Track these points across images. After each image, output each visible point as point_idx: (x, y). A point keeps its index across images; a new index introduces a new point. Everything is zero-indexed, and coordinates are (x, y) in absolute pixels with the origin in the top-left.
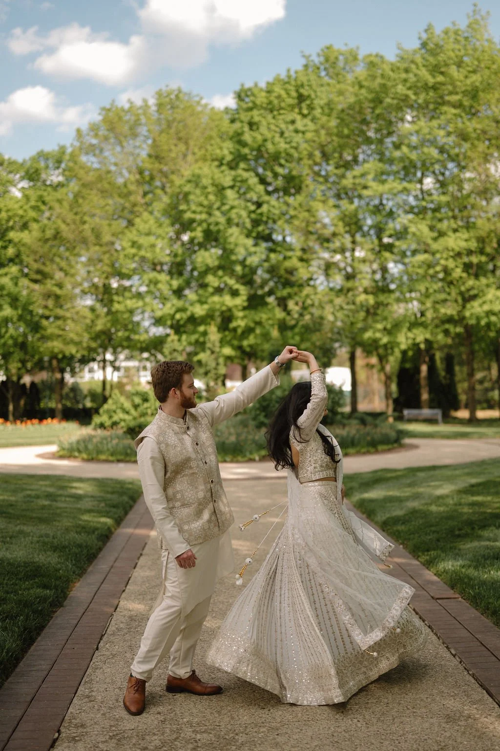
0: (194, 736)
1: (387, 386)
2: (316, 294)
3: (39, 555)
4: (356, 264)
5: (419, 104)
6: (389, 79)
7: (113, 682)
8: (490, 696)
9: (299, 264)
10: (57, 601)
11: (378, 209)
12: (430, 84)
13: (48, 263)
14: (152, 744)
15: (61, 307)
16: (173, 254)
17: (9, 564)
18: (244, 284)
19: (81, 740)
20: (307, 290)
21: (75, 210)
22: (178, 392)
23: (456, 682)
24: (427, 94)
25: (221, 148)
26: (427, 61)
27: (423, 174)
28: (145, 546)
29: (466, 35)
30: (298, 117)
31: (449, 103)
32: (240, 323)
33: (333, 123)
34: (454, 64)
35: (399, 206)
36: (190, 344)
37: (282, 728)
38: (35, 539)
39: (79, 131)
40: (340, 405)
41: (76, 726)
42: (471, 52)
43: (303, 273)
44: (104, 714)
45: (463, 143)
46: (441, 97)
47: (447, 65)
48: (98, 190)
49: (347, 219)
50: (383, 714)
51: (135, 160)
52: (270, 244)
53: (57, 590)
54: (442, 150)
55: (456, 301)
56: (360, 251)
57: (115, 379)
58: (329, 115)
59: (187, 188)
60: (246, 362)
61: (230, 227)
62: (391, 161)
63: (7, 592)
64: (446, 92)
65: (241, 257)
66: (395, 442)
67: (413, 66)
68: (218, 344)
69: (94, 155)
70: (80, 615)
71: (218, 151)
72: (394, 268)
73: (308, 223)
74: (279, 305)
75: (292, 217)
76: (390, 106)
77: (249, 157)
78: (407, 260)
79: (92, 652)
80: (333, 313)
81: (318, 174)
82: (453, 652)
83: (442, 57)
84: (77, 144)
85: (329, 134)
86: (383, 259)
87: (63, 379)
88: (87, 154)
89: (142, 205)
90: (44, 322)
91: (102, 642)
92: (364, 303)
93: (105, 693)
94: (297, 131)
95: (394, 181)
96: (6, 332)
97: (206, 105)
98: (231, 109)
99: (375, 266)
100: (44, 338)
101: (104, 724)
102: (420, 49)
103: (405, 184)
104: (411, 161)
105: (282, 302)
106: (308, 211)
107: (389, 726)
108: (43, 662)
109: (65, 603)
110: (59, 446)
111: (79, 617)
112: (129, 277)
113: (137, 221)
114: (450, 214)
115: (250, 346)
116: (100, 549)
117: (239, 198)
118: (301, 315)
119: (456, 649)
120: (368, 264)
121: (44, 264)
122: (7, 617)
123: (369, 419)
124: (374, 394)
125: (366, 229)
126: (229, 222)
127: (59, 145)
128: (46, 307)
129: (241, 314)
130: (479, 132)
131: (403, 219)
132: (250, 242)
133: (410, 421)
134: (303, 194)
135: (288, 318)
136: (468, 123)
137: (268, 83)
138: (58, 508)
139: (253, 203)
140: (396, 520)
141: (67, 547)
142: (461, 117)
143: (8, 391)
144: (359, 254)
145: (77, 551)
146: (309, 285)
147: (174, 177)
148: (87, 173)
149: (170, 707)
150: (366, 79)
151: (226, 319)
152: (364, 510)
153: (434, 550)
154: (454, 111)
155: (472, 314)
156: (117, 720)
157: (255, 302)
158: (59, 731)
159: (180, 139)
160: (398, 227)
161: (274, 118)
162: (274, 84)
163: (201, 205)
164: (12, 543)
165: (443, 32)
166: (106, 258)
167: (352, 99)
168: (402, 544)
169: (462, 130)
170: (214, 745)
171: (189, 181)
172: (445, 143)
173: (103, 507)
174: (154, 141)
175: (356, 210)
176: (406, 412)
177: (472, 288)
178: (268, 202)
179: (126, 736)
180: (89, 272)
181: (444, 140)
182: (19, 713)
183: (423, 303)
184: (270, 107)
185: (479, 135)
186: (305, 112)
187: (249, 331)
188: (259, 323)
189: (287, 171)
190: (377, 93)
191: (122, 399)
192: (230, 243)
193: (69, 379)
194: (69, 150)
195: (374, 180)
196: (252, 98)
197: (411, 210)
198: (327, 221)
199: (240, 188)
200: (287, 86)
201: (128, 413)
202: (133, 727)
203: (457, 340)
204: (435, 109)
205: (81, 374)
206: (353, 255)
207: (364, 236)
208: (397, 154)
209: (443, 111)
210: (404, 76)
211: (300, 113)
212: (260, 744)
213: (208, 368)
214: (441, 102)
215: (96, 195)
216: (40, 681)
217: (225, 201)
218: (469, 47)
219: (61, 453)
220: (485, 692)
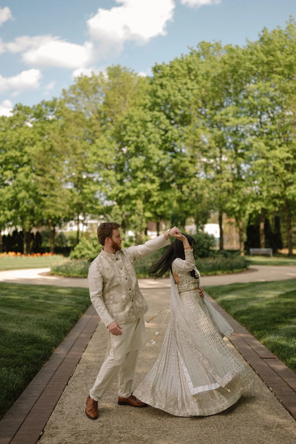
0: (119, 435)
1: (241, 235)
2: (198, 182)
3: (36, 331)
4: (222, 165)
5: (259, 73)
6: (241, 59)
7: (75, 403)
8: (291, 415)
9: (189, 165)
10: (46, 357)
11: (235, 133)
12: (265, 62)
13: (46, 165)
14: (95, 439)
15: (53, 190)
16: (117, 159)
17: (20, 336)
18: (158, 176)
19: (55, 436)
20: (193, 180)
21: (62, 135)
22: (110, 240)
23: (272, 406)
24: (263, 67)
25: (144, 99)
26: (264, 48)
27: (261, 113)
28: (97, 326)
29: (286, 33)
30: (189, 81)
31: (276, 73)
32: (155, 199)
33: (209, 84)
34: (279, 50)
35: (247, 131)
36: (127, 210)
37: (170, 431)
38: (35, 322)
39: (64, 90)
40: (213, 246)
41: (53, 428)
42: (289, 43)
43: (192, 170)
44: (68, 422)
45: (284, 95)
46: (272, 69)
47: (275, 51)
48: (75, 123)
49: (217, 139)
50: (228, 424)
51: (96, 106)
52: (173, 154)
53: (46, 350)
54: (272, 99)
55: (280, 186)
56: (225, 158)
57: (85, 230)
58: (207, 80)
59: (126, 122)
60: (159, 221)
61: (150, 144)
62: (243, 106)
63: (18, 352)
64: (274, 66)
65: (156, 161)
66: (244, 267)
67: (255, 52)
68: (142, 211)
69: (73, 103)
70: (58, 365)
71: (142, 101)
72: (245, 167)
73: (195, 141)
74: (178, 188)
75: (185, 138)
76: (242, 74)
77: (161, 104)
78: (252, 163)
79: (64, 386)
80: (209, 193)
81: (200, 113)
82: (271, 389)
83: (272, 46)
84: (63, 97)
85: (207, 91)
86: (238, 162)
87: (54, 230)
88: (69, 102)
89: (100, 131)
90: (43, 198)
91: (70, 380)
92: (227, 187)
93: (70, 409)
94: (188, 89)
95: (244, 117)
96: (23, 204)
97: (136, 75)
98: (150, 77)
99: (233, 166)
100: (43, 207)
101: (69, 427)
102: (260, 41)
103: (251, 119)
104: (254, 105)
105: (180, 187)
106: (195, 134)
107: (231, 431)
108: (36, 392)
109: (50, 358)
110: (51, 269)
111: (58, 366)
112: (92, 173)
113: (97, 141)
114: (277, 136)
115: (161, 212)
116: (72, 328)
117: (155, 128)
118: (190, 194)
119: (273, 388)
120: (229, 165)
121: (44, 165)
122: (17, 366)
123: (229, 254)
124: (233, 239)
125: (228, 144)
126: (149, 141)
127: (53, 98)
128: (45, 190)
129: (156, 194)
130: (293, 89)
131: (250, 139)
132: (161, 152)
133: (254, 255)
134: (192, 125)
135: (183, 196)
136: (287, 84)
137: (171, 62)
138: (48, 304)
139: (163, 130)
140: (242, 313)
141: (53, 326)
142: (283, 80)
143: (23, 236)
144: (224, 158)
145: (58, 329)
146: (195, 177)
147: (117, 116)
148: (69, 113)
149: (106, 418)
150: (228, 59)
151: (148, 196)
152: (224, 307)
153: (263, 330)
154: (278, 77)
155: (290, 194)
156: (76, 425)
157: (164, 187)
158: (43, 431)
159: (121, 94)
160: (247, 143)
161: (175, 81)
162: (174, 62)
163: (134, 132)
164: (21, 324)
165: (272, 32)
166: (79, 161)
167: (220, 71)
168: (245, 326)
169: (283, 87)
170: (130, 440)
171: (126, 118)
172: (274, 96)
173: (74, 304)
174: (106, 95)
175: (222, 134)
176: (252, 250)
177: (290, 178)
178: (171, 130)
179: (81, 434)
180: (69, 170)
181: (273, 94)
182: (22, 420)
183: (261, 187)
184: (172, 75)
185: (293, 90)
186: (193, 77)
187: (160, 203)
188: (165, 199)
189: (182, 112)
190: (235, 67)
191: (87, 242)
192: (150, 153)
193: (58, 230)
194: (58, 101)
195: (233, 116)
196: (162, 71)
197: (254, 134)
198: (206, 140)
199: (155, 122)
200: (182, 63)
201: (90, 250)
202: (85, 429)
203: (281, 209)
204: (268, 76)
205: (65, 227)
206: (221, 160)
207: (227, 148)
208: (246, 101)
209: (272, 77)
210: (250, 57)
211: (190, 79)
212: (156, 440)
213: (137, 224)
214: (271, 72)
215: (74, 126)
216: (34, 403)
217: (147, 129)
218: (288, 40)
219: (52, 273)
220: (288, 412)
